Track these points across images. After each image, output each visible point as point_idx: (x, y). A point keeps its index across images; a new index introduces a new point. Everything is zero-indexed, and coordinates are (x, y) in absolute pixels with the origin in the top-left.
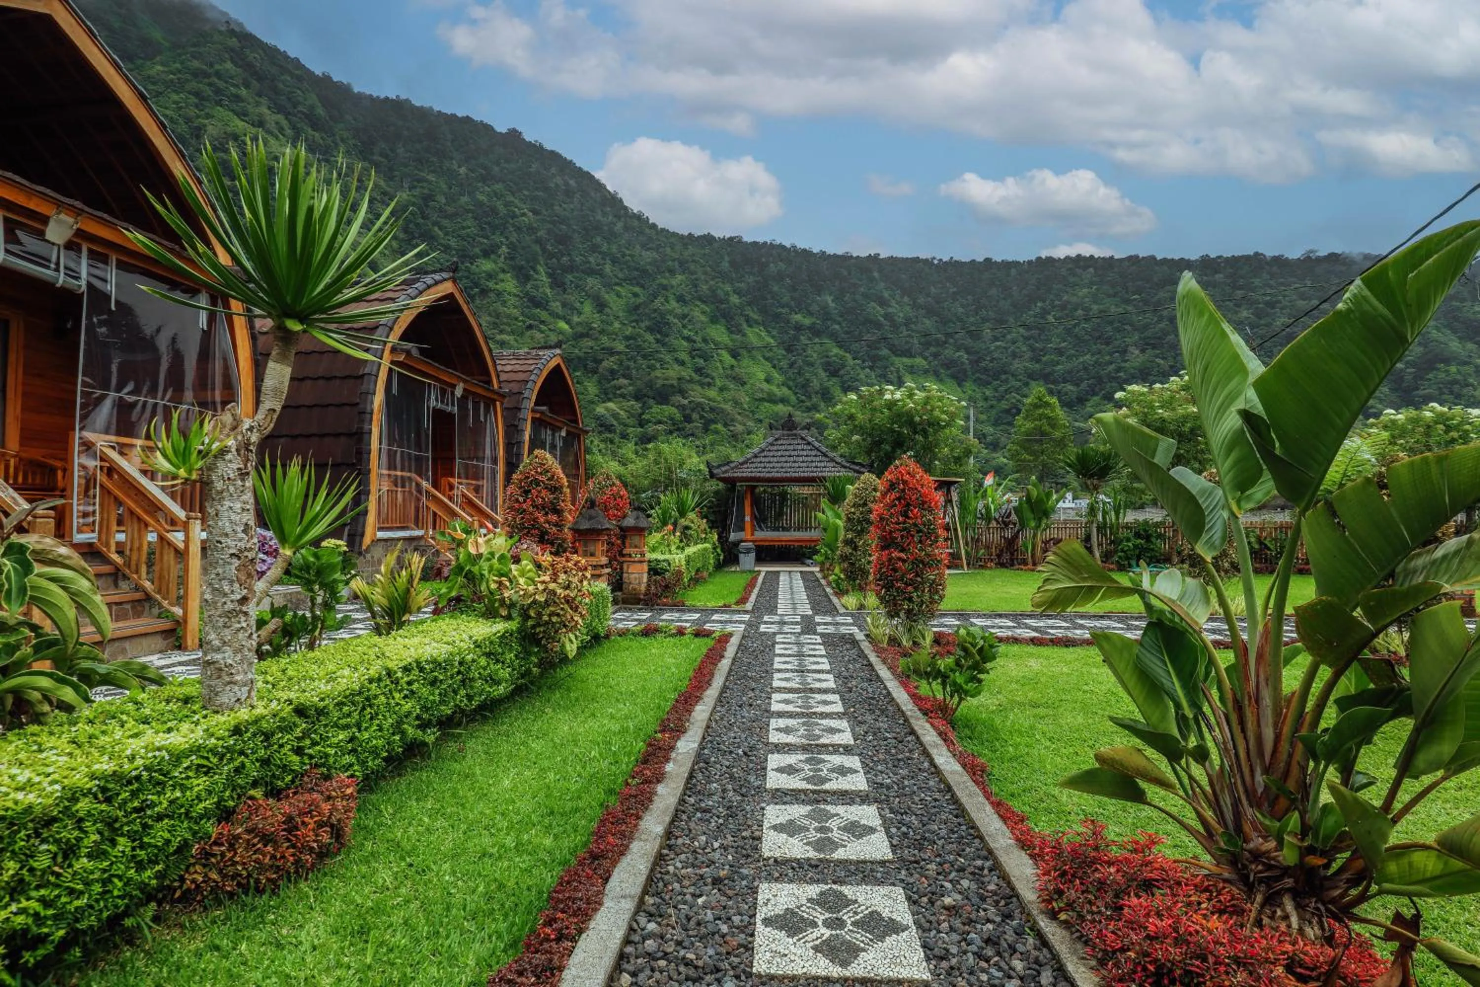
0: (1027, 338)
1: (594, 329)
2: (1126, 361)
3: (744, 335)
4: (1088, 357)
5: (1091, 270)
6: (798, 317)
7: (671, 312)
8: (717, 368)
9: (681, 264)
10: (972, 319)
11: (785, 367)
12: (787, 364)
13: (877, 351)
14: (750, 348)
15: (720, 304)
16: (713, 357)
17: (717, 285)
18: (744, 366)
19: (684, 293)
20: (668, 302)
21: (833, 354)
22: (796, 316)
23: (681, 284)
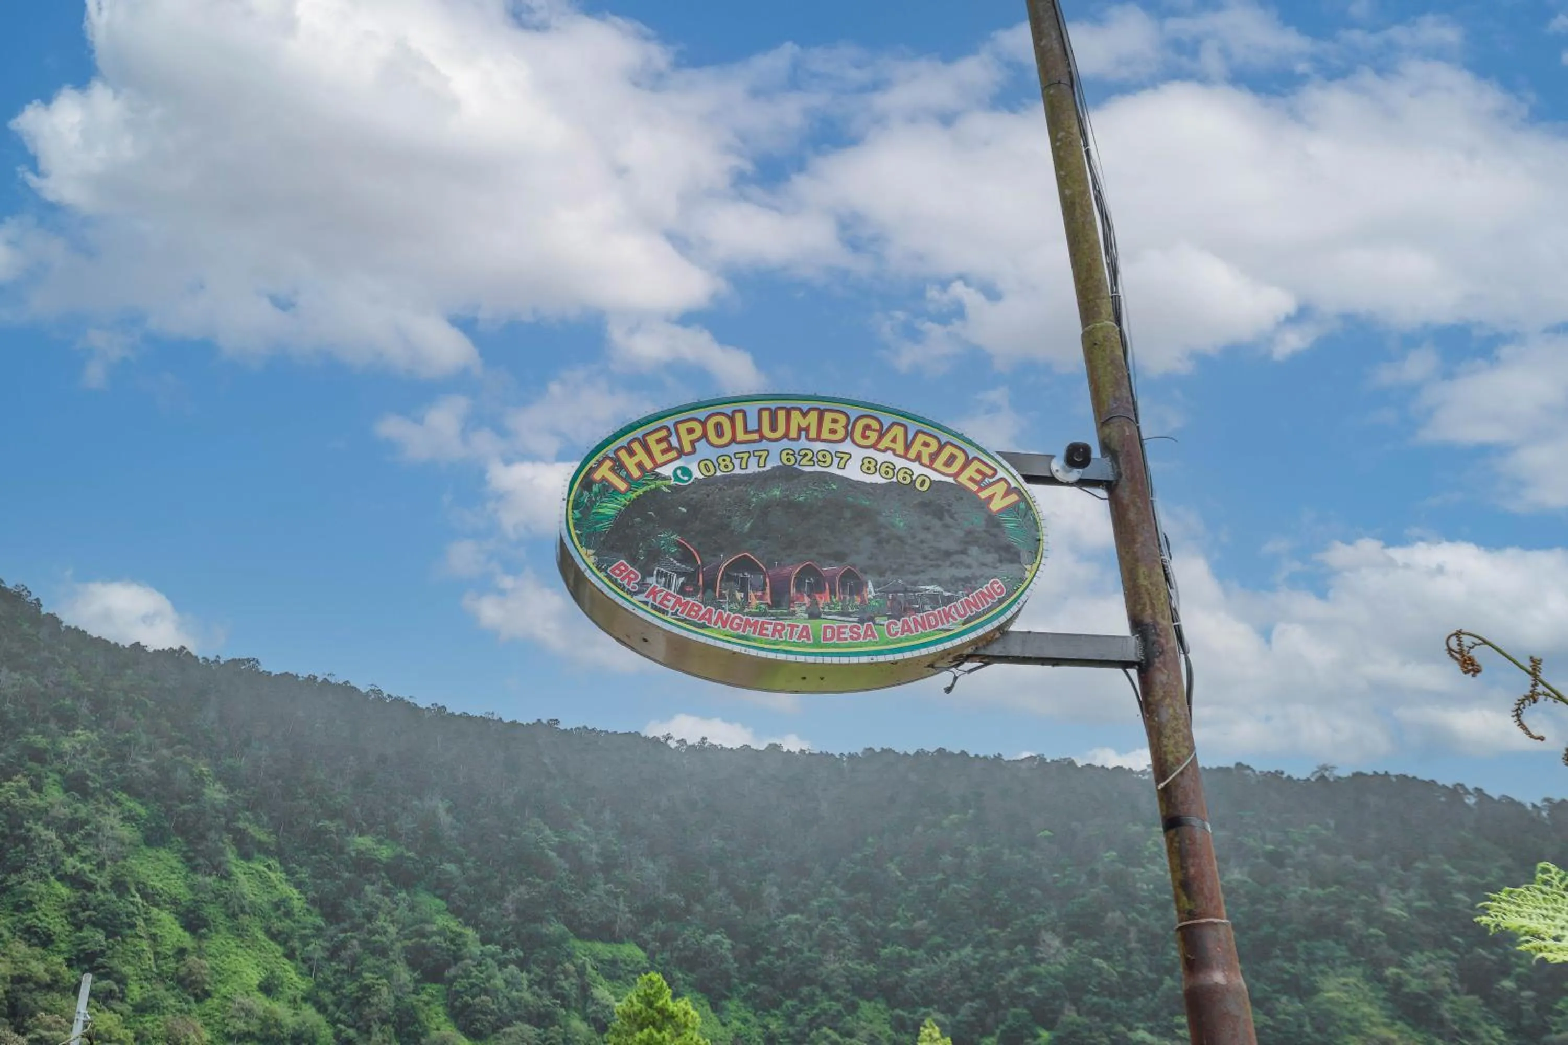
0: (848, 909)
2: (1038, 961)
3: (226, 876)
4: (968, 950)
6: (364, 842)
7: (39, 814)
8: (138, 954)
9: (99, 704)
11: (316, 956)
12: (323, 948)
13: (538, 925)
14: (237, 909)
15: (176, 802)
16: (133, 926)
17: (179, 758)
18: (212, 951)
19: (88, 772)
20: (39, 789)
21: (435, 928)
22: (359, 840)
23: (84, 751)
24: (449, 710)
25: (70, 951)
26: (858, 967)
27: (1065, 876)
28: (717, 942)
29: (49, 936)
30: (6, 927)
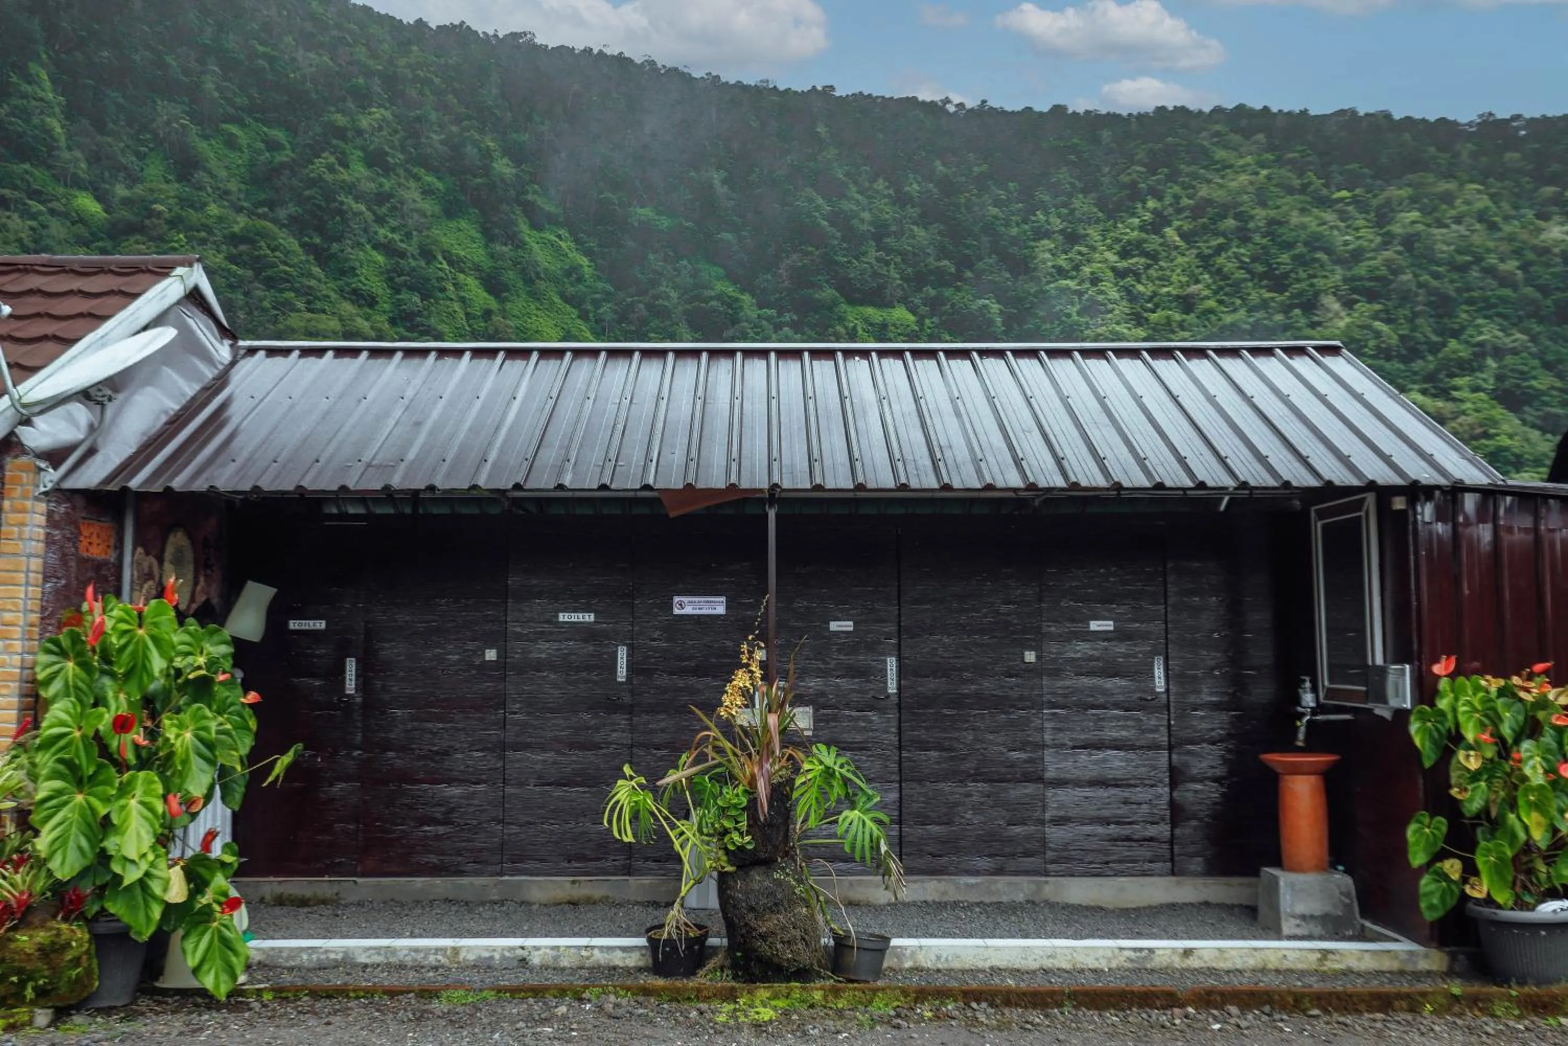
0: (1120, 274)
1: (159, 214)
3: (521, 245)
4: (1242, 313)
5: (1261, 137)
6: (645, 212)
7: (350, 188)
8: (452, 315)
9: (390, 82)
10: (1014, 231)
11: (608, 318)
12: (615, 312)
13: (811, 291)
14: (533, 275)
15: (469, 177)
16: (443, 290)
17: (466, 134)
18: (516, 312)
19: (387, 149)
20: (346, 166)
21: (713, 294)
22: (640, 211)
23: (380, 129)
24: (723, 80)
25: (392, 311)
26: (1125, 331)
27: (1358, 238)
28: (985, 306)
29: (373, 298)
30: (333, 290)
